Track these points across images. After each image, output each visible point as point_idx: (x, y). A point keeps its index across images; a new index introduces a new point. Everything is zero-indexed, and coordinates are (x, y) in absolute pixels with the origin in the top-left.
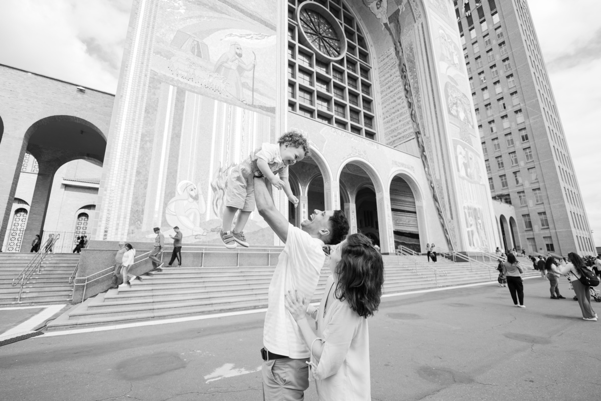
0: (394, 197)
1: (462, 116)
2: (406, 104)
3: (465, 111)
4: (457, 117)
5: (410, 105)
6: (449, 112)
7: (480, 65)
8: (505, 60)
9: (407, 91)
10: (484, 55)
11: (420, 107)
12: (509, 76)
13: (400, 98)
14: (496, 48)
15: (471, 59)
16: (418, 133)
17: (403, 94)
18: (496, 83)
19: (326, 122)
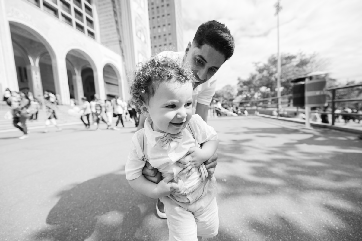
1: (143, 39)
2: (114, 20)
3: (145, 36)
4: (140, 38)
5: (117, 22)
6: (137, 35)
7: (158, 12)
8: (168, 15)
9: (115, 12)
10: (160, 7)
11: (122, 26)
12: (169, 24)
13: (110, 15)
14: (165, 6)
15: (155, 6)
16: (120, 41)
17: (112, 13)
18: (164, 26)
19: (52, 12)
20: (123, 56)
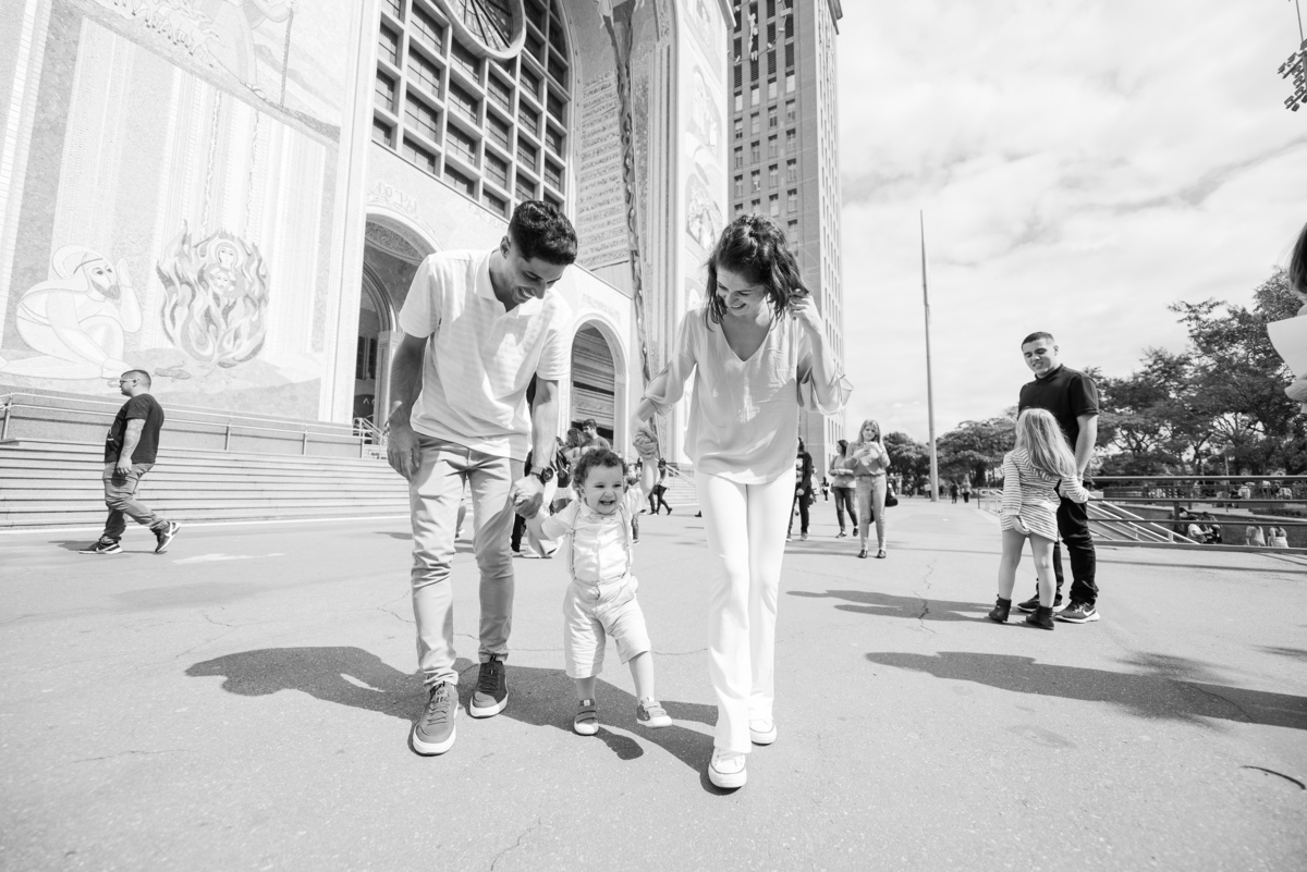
0: (579, 361)
1: (707, 241)
2: (622, 194)
4: (699, 241)
5: (629, 197)
6: (688, 229)
7: (756, 158)
8: (791, 162)
9: (628, 170)
10: (764, 142)
11: (643, 206)
12: (792, 192)
13: (613, 179)
14: (782, 136)
15: (745, 142)
16: (635, 253)
17: (620, 172)
18: (773, 197)
19: (462, 188)
20: (638, 298)
